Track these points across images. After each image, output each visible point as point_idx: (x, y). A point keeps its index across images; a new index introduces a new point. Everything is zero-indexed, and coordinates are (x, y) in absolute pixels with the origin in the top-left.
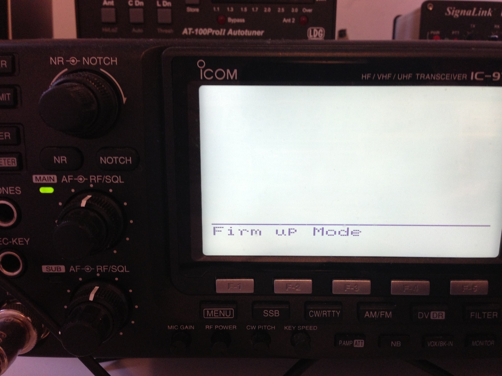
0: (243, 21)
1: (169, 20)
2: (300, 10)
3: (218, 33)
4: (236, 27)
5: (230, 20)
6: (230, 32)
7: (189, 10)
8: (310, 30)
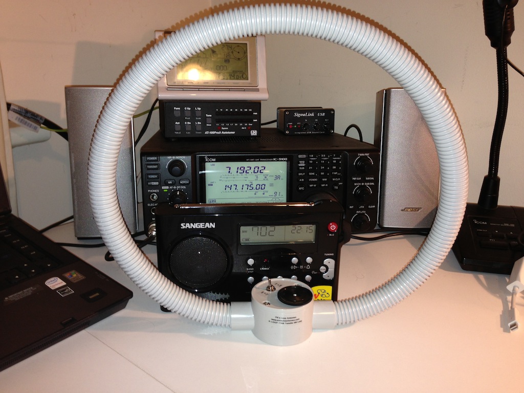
0: (227, 128)
1: (200, 129)
2: (248, 124)
3: (218, 133)
4: (225, 131)
5: (222, 128)
6: (223, 132)
7: (208, 125)
8: (251, 131)
